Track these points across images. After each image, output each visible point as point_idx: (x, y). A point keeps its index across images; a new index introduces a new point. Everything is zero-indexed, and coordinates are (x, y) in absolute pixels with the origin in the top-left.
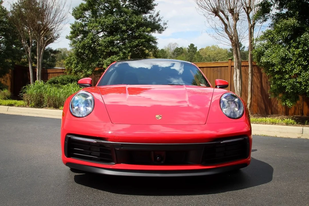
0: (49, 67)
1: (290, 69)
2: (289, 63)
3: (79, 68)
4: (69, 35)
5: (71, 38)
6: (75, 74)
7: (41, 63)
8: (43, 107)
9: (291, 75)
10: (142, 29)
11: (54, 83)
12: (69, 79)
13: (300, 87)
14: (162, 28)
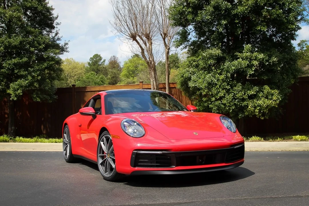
1: (215, 93)
9: (217, 98)
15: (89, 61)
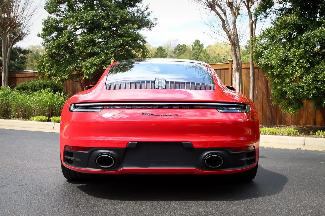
0: (18, 70)
1: (290, 73)
2: (290, 65)
3: (53, 71)
4: (41, 32)
5: (43, 36)
6: (48, 79)
7: (7, 66)
8: (10, 118)
9: (292, 79)
10: (127, 26)
11: (24, 89)
12: (41, 84)
13: (302, 92)
14: (152, 24)
15: (246, 44)
